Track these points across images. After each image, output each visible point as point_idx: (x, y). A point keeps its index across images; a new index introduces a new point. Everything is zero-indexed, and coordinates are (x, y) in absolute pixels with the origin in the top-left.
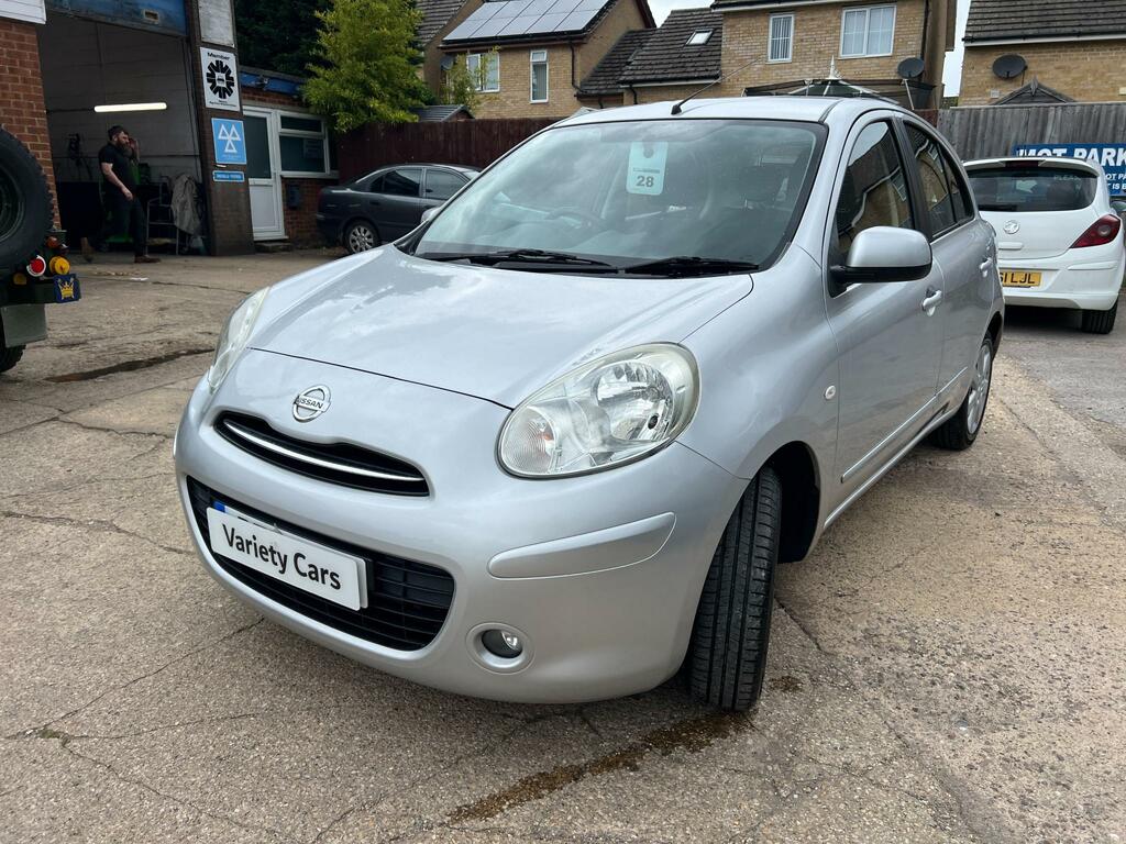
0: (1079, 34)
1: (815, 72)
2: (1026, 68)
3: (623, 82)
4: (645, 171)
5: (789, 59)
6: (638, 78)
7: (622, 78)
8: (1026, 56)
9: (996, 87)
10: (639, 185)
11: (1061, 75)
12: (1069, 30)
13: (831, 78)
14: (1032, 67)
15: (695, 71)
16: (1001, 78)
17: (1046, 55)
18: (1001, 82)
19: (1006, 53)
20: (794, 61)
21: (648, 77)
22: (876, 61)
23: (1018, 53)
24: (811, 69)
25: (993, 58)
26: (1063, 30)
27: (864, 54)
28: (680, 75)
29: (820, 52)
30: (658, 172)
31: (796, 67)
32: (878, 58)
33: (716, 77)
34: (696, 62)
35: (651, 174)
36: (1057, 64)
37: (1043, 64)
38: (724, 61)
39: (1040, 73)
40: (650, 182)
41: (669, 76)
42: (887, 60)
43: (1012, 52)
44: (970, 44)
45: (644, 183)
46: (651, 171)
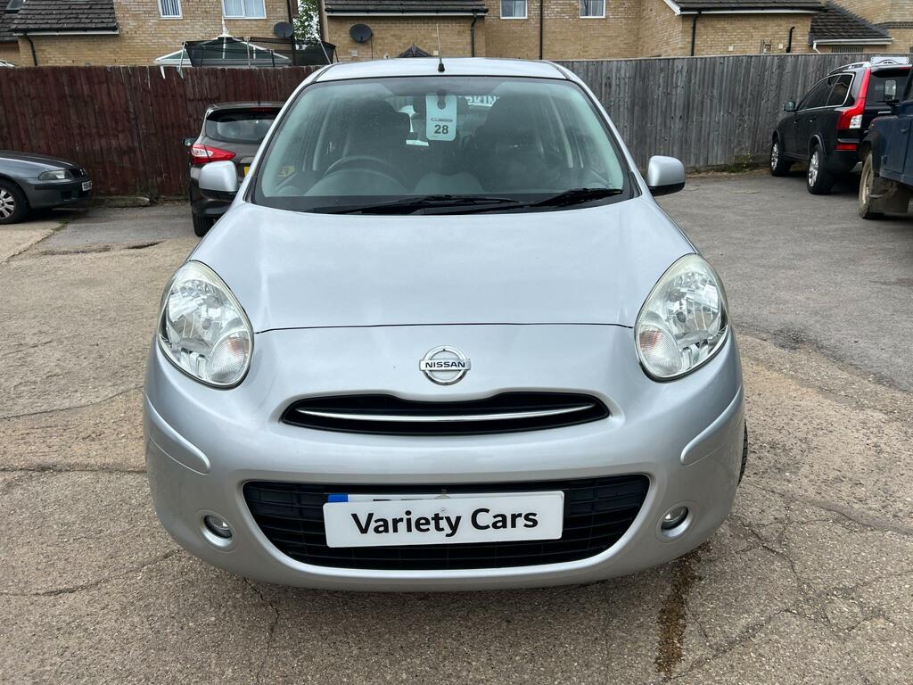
0: (403, 11)
1: (205, 29)
2: (372, 35)
3: (16, 30)
4: (440, 120)
5: (180, 16)
6: (31, 26)
7: (14, 27)
8: (372, 26)
9: (355, 48)
10: (436, 132)
11: (396, 41)
12: (396, 7)
13: (225, 35)
14: (376, 34)
15: (91, 22)
16: (357, 42)
17: (384, 26)
18: (358, 45)
19: (357, 23)
20: (185, 18)
21: (42, 26)
22: (255, 23)
23: (365, 23)
24: (201, 26)
25: (349, 26)
26: (392, 8)
27: (243, 16)
28: (76, 26)
29: (206, 12)
30: (451, 121)
31: (188, 24)
32: (256, 20)
33: (114, 29)
34: (89, 14)
35: (445, 123)
36: (392, 33)
37: (383, 32)
38: (118, 14)
39: (382, 39)
40: (446, 130)
41: (65, 26)
42: (263, 23)
43: (361, 22)
44: (331, 14)
45: (441, 130)
46: (446, 120)
